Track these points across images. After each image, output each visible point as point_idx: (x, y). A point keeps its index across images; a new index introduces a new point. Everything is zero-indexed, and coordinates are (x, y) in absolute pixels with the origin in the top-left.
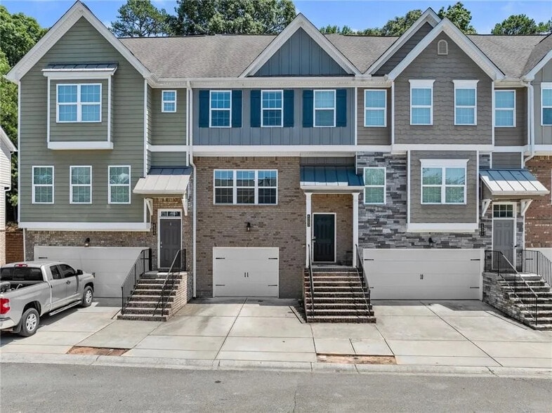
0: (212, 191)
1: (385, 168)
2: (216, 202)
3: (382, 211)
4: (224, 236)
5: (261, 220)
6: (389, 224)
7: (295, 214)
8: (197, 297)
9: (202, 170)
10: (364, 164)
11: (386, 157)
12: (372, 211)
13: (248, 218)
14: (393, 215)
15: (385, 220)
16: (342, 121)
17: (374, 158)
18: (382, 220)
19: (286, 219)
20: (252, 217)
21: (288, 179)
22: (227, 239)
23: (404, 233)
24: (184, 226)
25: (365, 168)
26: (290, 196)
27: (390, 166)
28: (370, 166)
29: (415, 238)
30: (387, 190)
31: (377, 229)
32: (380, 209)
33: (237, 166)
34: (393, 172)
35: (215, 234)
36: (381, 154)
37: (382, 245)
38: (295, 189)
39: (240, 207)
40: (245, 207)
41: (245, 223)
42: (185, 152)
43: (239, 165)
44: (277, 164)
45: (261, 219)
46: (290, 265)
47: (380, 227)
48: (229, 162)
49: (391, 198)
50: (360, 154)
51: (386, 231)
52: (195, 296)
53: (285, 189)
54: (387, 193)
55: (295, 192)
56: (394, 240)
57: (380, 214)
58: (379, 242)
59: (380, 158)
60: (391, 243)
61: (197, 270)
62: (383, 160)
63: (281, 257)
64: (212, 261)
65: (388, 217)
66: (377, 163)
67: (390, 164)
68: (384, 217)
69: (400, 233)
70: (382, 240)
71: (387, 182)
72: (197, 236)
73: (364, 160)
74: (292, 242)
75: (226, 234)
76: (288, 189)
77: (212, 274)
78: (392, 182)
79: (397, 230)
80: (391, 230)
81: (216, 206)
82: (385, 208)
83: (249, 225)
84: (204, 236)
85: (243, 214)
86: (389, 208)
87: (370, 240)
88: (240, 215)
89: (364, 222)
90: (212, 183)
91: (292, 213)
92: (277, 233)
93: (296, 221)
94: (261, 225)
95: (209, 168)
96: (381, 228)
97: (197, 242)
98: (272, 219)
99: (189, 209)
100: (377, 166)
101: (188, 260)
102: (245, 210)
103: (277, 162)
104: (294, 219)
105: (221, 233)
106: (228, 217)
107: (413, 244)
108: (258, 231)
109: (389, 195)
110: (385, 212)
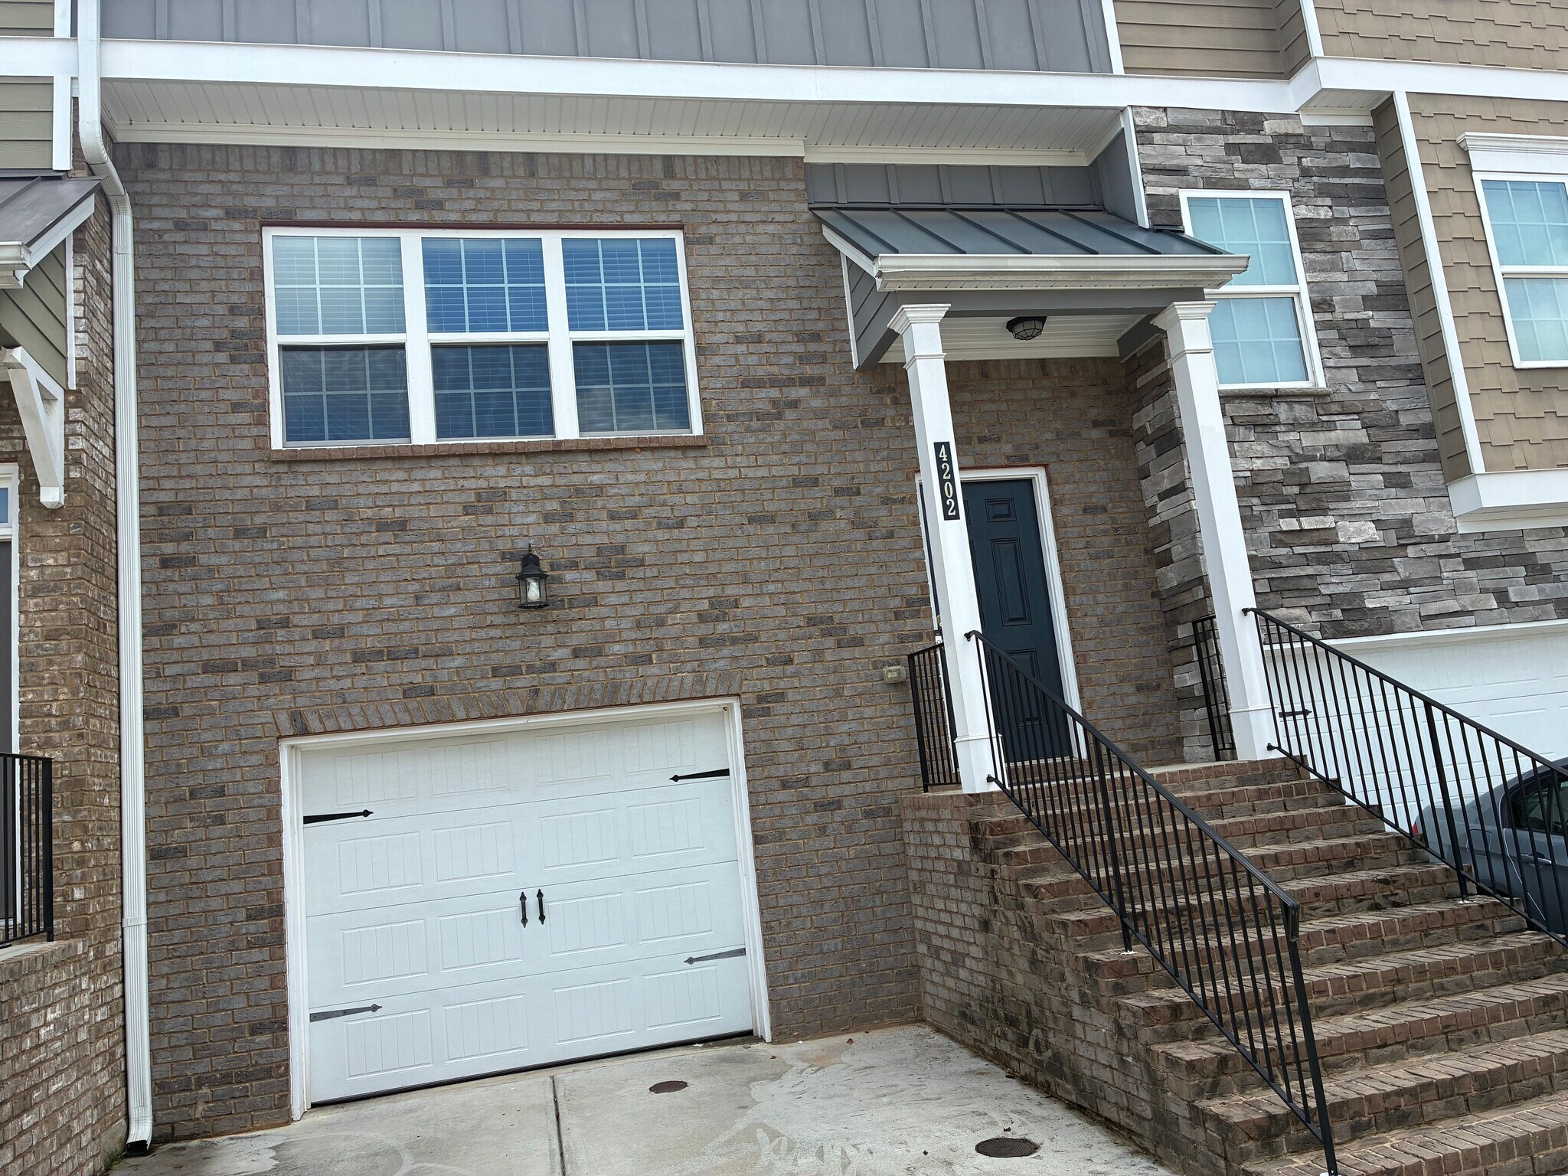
0: (262, 359)
1: (1285, 196)
2: (291, 434)
3: (1313, 426)
4: (358, 657)
5: (607, 533)
6: (1360, 494)
7: (815, 482)
8: (159, 1139)
9: (180, 226)
10: (1178, 173)
11: (1281, 140)
14: (1375, 444)
15: (1340, 470)
17: (1221, 140)
18: (1320, 471)
19: (770, 519)
20: (548, 518)
21: (744, 283)
22: (386, 676)
23: (1444, 539)
24: (32, 590)
25: (1183, 193)
26: (774, 382)
27: (1304, 186)
28: (1210, 184)
29: (1503, 561)
30: (1316, 307)
31: (1308, 523)
32: (1301, 414)
34: (1324, 213)
36: (1252, 121)
37: (1355, 618)
38: (801, 337)
39: (466, 455)
40: (496, 454)
41: (504, 556)
42: (47, 83)
43: (440, 206)
44: (677, 196)
45: (604, 525)
46: (822, 806)
47: (1324, 511)
48: (371, 182)
49: (1343, 351)
50: (1150, 119)
51: (1358, 533)
52: (142, 1130)
53: (738, 340)
54: (1319, 326)
55: (803, 359)
56: (1404, 585)
57: (1308, 440)
58: (1333, 601)
59: (1253, 143)
60: (1390, 600)
61: (154, 927)
62: (1267, 154)
63: (754, 761)
64: (275, 839)
65: (1353, 455)
66: (1241, 169)
67: (1306, 173)
68: (1329, 455)
69: (1430, 540)
70: (1347, 587)
71: (1309, 267)
72: (151, 672)
73: (1173, 153)
74: (818, 655)
75: (370, 637)
76: (759, 339)
77: (276, 941)
78: (1334, 267)
79: (1406, 524)
80: (1379, 525)
81: (291, 461)
82: (1324, 408)
83: (529, 565)
84: (208, 668)
85: (489, 500)
86: (1344, 408)
88: (467, 510)
90: (261, 313)
91: (797, 482)
92: (721, 609)
93: (825, 525)
94: (614, 562)
95: (232, 214)
96: (1329, 521)
97: (148, 715)
98: (681, 524)
99: (72, 459)
100: (1243, 185)
101: (69, 846)
102: (497, 474)
103: (675, 185)
104: (814, 517)
105: (340, 632)
106: (382, 526)
107: (1502, 596)
108: (594, 601)
109: (1333, 335)
110: (1331, 427)
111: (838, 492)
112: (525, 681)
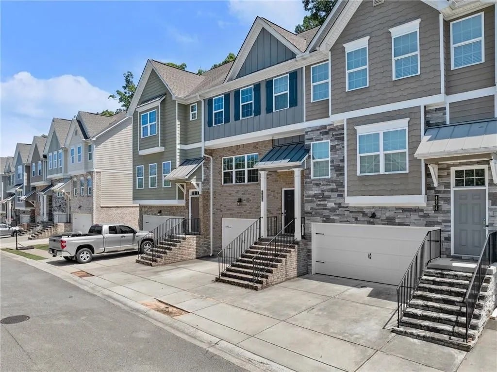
0: (222, 174)
1: (329, 141)
2: (224, 183)
3: (326, 185)
4: (227, 210)
5: (247, 196)
6: (333, 198)
8: (213, 255)
9: (216, 158)
10: (311, 139)
11: (330, 130)
12: (318, 185)
13: (240, 195)
14: (337, 189)
15: (329, 194)
16: (294, 102)
17: (319, 132)
18: (326, 194)
20: (243, 194)
22: (229, 212)
23: (347, 207)
25: (312, 143)
27: (333, 138)
28: (316, 140)
29: (358, 212)
30: (331, 163)
31: (322, 203)
32: (325, 183)
33: (234, 153)
34: (335, 144)
35: (223, 208)
36: (325, 127)
37: (327, 220)
39: (237, 186)
40: (240, 186)
41: (238, 199)
42: (200, 148)
43: (235, 153)
44: (257, 148)
45: (248, 195)
47: (325, 201)
48: (230, 151)
49: (334, 171)
50: (308, 130)
51: (331, 205)
52: (211, 254)
54: (331, 166)
56: (338, 215)
57: (325, 188)
58: (324, 217)
59: (325, 131)
60: (335, 218)
61: (213, 235)
62: (327, 133)
64: (221, 228)
65: (332, 190)
66: (322, 137)
67: (333, 135)
68: (329, 191)
69: (344, 207)
70: (327, 214)
71: (331, 155)
72: (213, 209)
73: (312, 135)
75: (228, 207)
77: (221, 239)
78: (336, 154)
79: (340, 204)
80: (335, 204)
81: (224, 186)
82: (329, 181)
83: (240, 200)
84: (217, 209)
85: (237, 192)
86: (332, 182)
87: (317, 214)
89: (312, 196)
90: (222, 168)
92: (258, 207)
93: (270, 196)
94: (248, 200)
95: (220, 156)
96: (326, 203)
97: (213, 214)
98: (255, 195)
100: (322, 140)
102: (238, 188)
103: (257, 146)
105: (226, 207)
106: (229, 194)
107: (356, 219)
108: (246, 205)
109: (333, 168)
110: (330, 185)
111: (272, 191)
112: (240, 214)
